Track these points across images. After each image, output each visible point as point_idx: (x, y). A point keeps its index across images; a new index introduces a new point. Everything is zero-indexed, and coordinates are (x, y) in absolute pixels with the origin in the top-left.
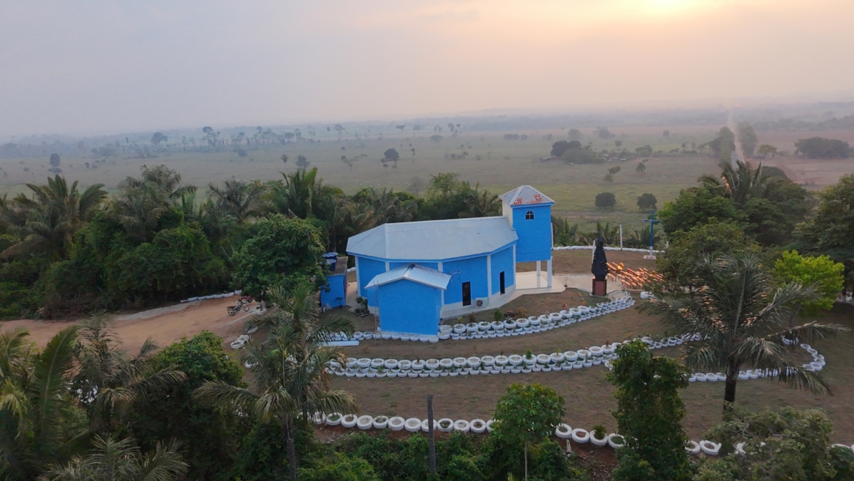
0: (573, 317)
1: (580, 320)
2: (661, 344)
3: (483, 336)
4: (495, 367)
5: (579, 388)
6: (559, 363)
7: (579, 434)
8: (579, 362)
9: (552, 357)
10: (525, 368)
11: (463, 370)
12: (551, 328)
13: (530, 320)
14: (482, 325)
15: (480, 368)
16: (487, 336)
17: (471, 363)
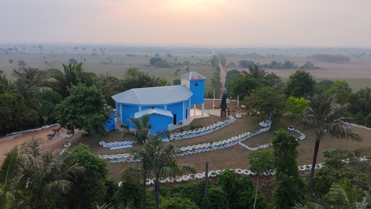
0: (219, 126)
1: (221, 127)
2: (254, 134)
3: (188, 137)
4: (199, 149)
5: (235, 154)
6: (223, 145)
7: (246, 172)
8: (230, 144)
9: (219, 143)
10: (211, 149)
11: (186, 153)
12: (213, 131)
13: (204, 129)
14: (186, 132)
15: (193, 151)
16: (189, 137)
17: (188, 149)
